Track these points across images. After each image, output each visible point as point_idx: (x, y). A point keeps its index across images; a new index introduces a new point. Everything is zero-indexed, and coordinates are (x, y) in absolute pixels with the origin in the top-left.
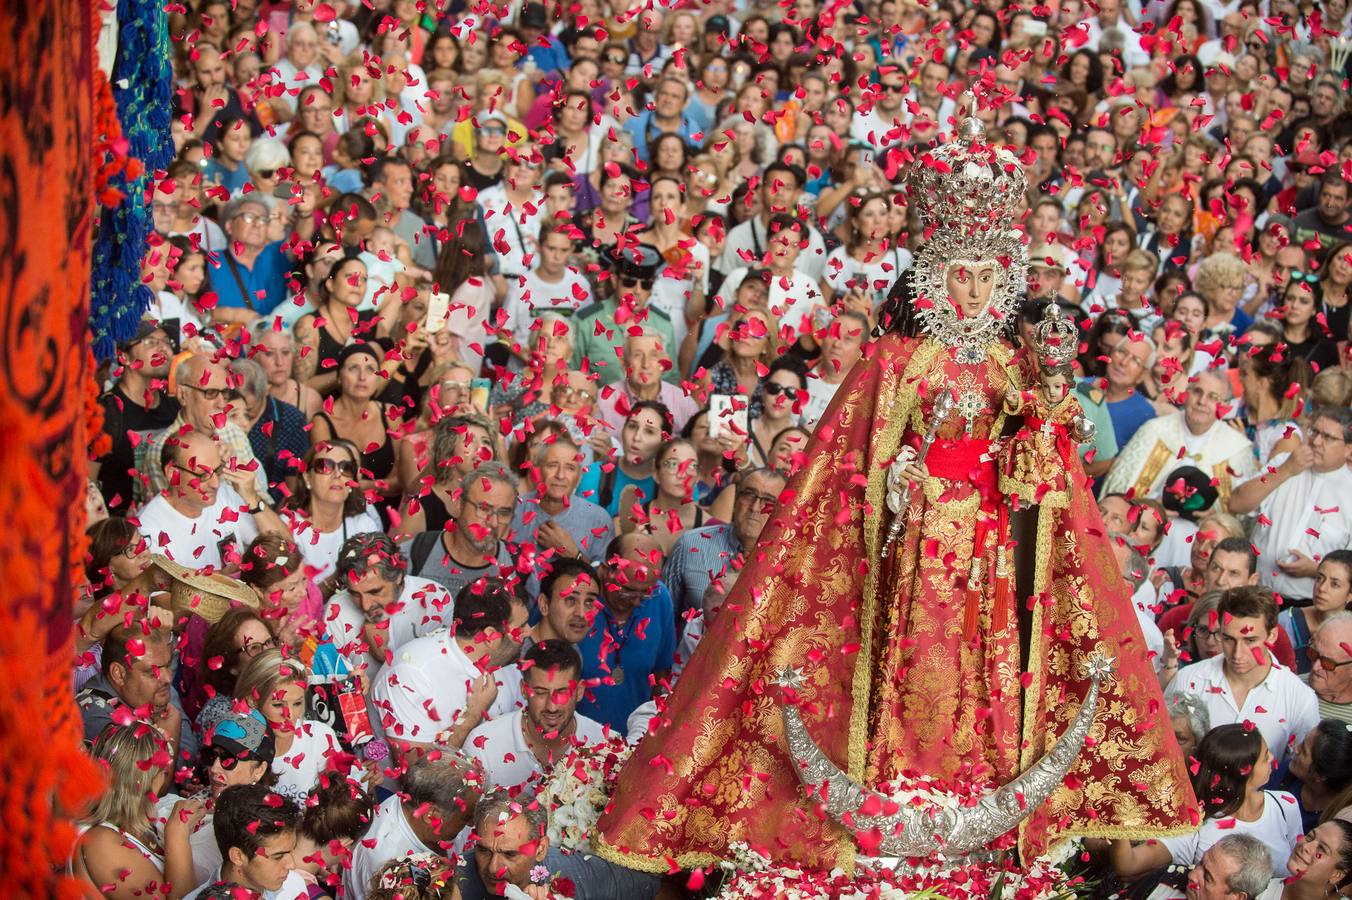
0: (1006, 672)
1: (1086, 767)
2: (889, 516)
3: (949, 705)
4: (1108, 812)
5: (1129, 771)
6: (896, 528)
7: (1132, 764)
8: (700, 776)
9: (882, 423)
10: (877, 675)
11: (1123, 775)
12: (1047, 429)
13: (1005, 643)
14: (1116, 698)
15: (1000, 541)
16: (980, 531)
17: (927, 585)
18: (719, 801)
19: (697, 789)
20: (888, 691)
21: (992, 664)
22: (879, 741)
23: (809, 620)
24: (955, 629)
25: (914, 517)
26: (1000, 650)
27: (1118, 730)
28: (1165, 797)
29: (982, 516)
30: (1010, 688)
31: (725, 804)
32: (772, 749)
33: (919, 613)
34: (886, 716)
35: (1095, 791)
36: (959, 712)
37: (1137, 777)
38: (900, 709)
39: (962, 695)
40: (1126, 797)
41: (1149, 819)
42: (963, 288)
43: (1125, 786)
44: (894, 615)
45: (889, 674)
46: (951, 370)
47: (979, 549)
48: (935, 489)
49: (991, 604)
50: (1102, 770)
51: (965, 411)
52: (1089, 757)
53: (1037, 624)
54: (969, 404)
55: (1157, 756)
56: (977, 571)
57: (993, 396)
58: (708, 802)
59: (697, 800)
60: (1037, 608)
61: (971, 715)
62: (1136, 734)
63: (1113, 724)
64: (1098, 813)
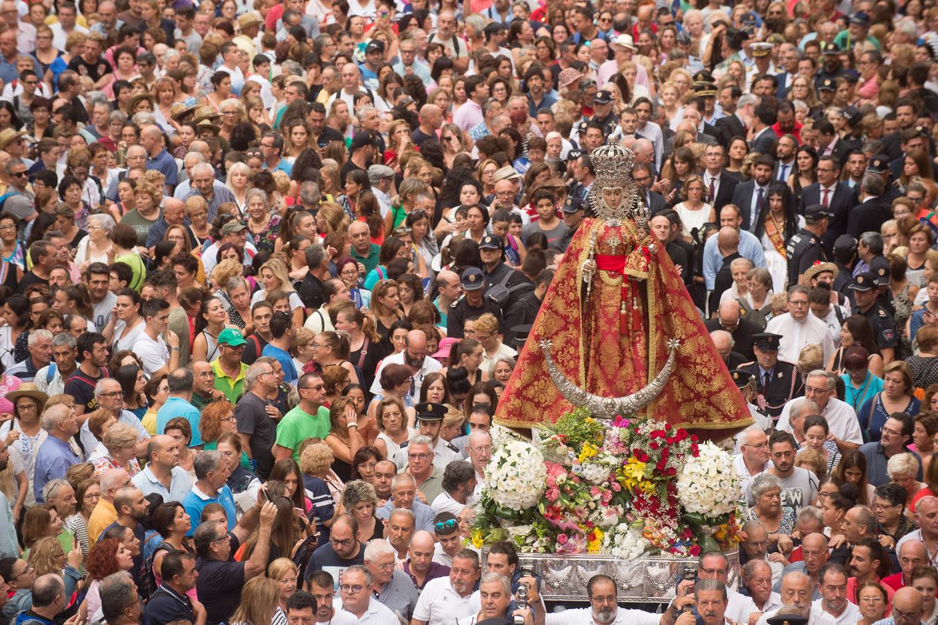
0: (640, 347)
1: (692, 395)
2: (584, 285)
3: (617, 359)
4: (706, 416)
5: (710, 397)
6: (589, 289)
7: (711, 394)
8: (525, 388)
9: (582, 250)
11: (708, 398)
12: (640, 249)
13: (639, 336)
14: (697, 364)
15: (633, 295)
16: (624, 291)
17: (604, 312)
18: (536, 400)
19: (525, 392)
20: (592, 353)
21: (634, 344)
22: (590, 373)
24: (615, 329)
25: (596, 286)
26: (638, 339)
27: (701, 378)
28: (727, 408)
29: (624, 285)
30: (641, 353)
31: (539, 402)
33: (602, 322)
34: (592, 363)
35: (698, 406)
36: (622, 364)
37: (713, 399)
38: (598, 362)
39: (622, 355)
40: (711, 408)
41: (723, 419)
42: (609, 197)
43: (709, 403)
45: (592, 346)
46: (607, 229)
47: (624, 298)
48: (604, 274)
49: (631, 319)
50: (698, 396)
51: (611, 244)
52: (692, 391)
53: (652, 328)
54: (614, 242)
55: (720, 390)
56: (624, 306)
57: (621, 238)
58: (531, 400)
59: (525, 398)
60: (652, 321)
61: (629, 365)
62: (709, 380)
63: (699, 375)
64: (702, 416)
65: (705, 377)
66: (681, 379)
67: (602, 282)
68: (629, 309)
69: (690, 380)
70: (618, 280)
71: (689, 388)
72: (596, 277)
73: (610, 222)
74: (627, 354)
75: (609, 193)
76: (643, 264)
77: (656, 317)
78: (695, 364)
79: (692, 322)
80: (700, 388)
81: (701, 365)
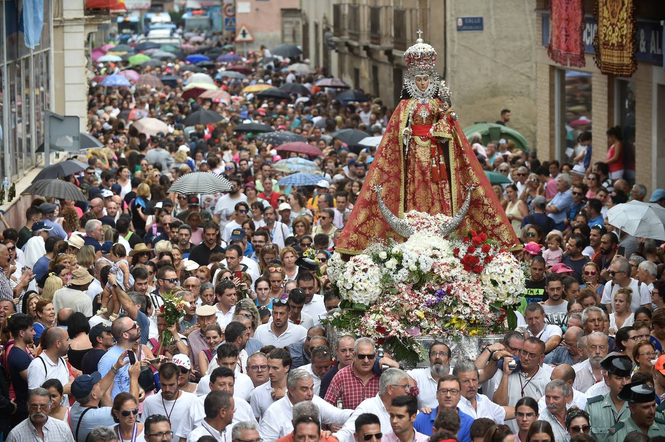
0: (445, 191)
1: (480, 229)
3: (429, 200)
5: (493, 229)
6: (407, 149)
7: (494, 226)
8: (360, 226)
9: (401, 121)
10: (406, 193)
11: (491, 230)
13: (445, 184)
14: (485, 205)
15: (439, 153)
16: (432, 150)
17: (419, 166)
18: (368, 235)
19: (360, 229)
20: (409, 197)
21: (442, 189)
23: (388, 181)
24: (427, 178)
25: (412, 147)
26: (443, 186)
28: (506, 237)
29: (433, 146)
31: (370, 236)
32: (382, 219)
33: (417, 174)
36: (433, 204)
37: (496, 231)
38: (415, 204)
39: (433, 199)
40: (494, 238)
42: (420, 83)
43: (493, 234)
44: (409, 176)
45: (409, 192)
46: (419, 105)
48: (418, 139)
49: (439, 171)
51: (423, 116)
52: (481, 225)
53: (453, 177)
54: (424, 114)
55: (501, 224)
56: (433, 162)
57: (430, 111)
58: (364, 234)
59: (360, 233)
60: (453, 172)
61: (437, 205)
62: (493, 217)
63: (486, 213)
65: (490, 214)
66: (472, 217)
67: (416, 144)
68: (438, 162)
69: (479, 217)
70: (428, 142)
71: (478, 223)
72: (412, 141)
73: (420, 101)
74: (436, 197)
75: (420, 79)
76: (448, 128)
77: (455, 169)
78: (483, 204)
80: (486, 222)
81: (487, 205)
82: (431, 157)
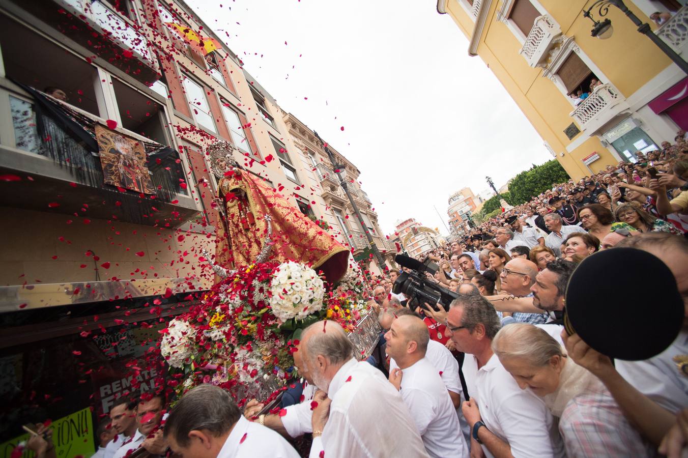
7: (310, 242)
13: (255, 226)
15: (245, 206)
16: (240, 206)
26: (255, 228)
28: (322, 247)
29: (239, 203)
41: (324, 255)
46: (223, 180)
47: (240, 209)
48: (229, 203)
49: (248, 219)
50: (305, 247)
51: (225, 186)
52: (301, 247)
53: (257, 218)
54: (226, 184)
55: (314, 237)
56: (242, 214)
60: (256, 214)
61: (255, 246)
62: (306, 235)
63: (300, 235)
64: (314, 259)
65: (303, 234)
66: (294, 244)
67: (228, 207)
68: (245, 213)
69: (297, 241)
70: (235, 202)
74: (253, 240)
77: (258, 211)
79: (286, 208)
80: (304, 242)
81: (298, 227)
82: (240, 212)
